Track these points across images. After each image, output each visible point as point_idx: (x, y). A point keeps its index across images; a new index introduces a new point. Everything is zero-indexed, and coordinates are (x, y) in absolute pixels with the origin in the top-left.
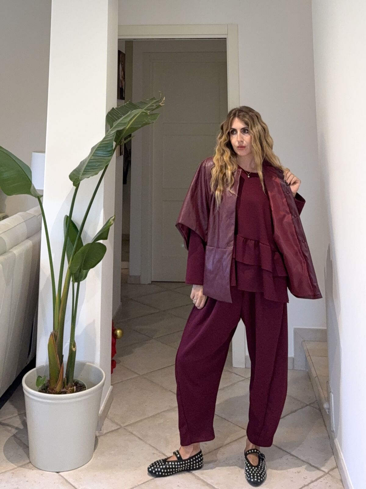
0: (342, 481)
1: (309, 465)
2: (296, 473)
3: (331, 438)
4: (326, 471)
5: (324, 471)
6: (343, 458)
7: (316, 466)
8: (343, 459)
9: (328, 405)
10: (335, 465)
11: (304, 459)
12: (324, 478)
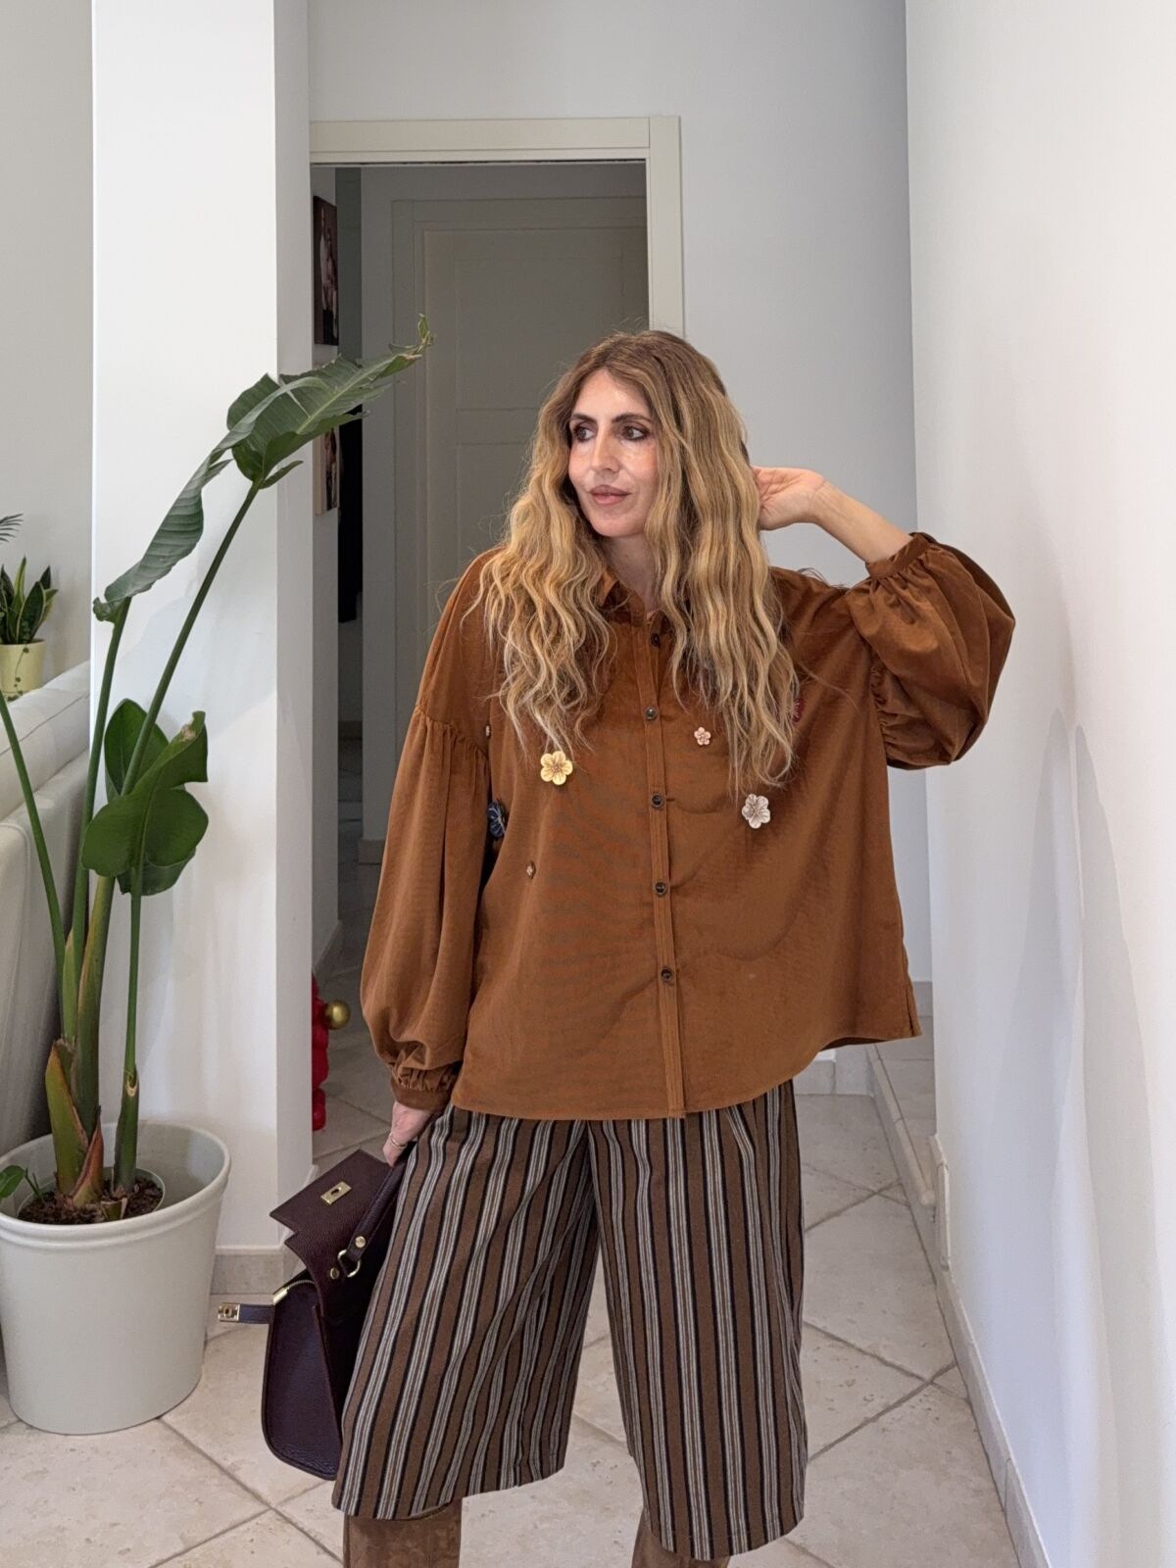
0: (971, 1403)
1: (878, 1363)
2: (841, 1386)
3: (938, 1283)
4: (927, 1376)
5: (919, 1378)
6: (974, 1341)
7: (898, 1363)
8: (973, 1345)
9: (933, 1196)
10: (952, 1358)
11: (864, 1347)
12: (922, 1397)
